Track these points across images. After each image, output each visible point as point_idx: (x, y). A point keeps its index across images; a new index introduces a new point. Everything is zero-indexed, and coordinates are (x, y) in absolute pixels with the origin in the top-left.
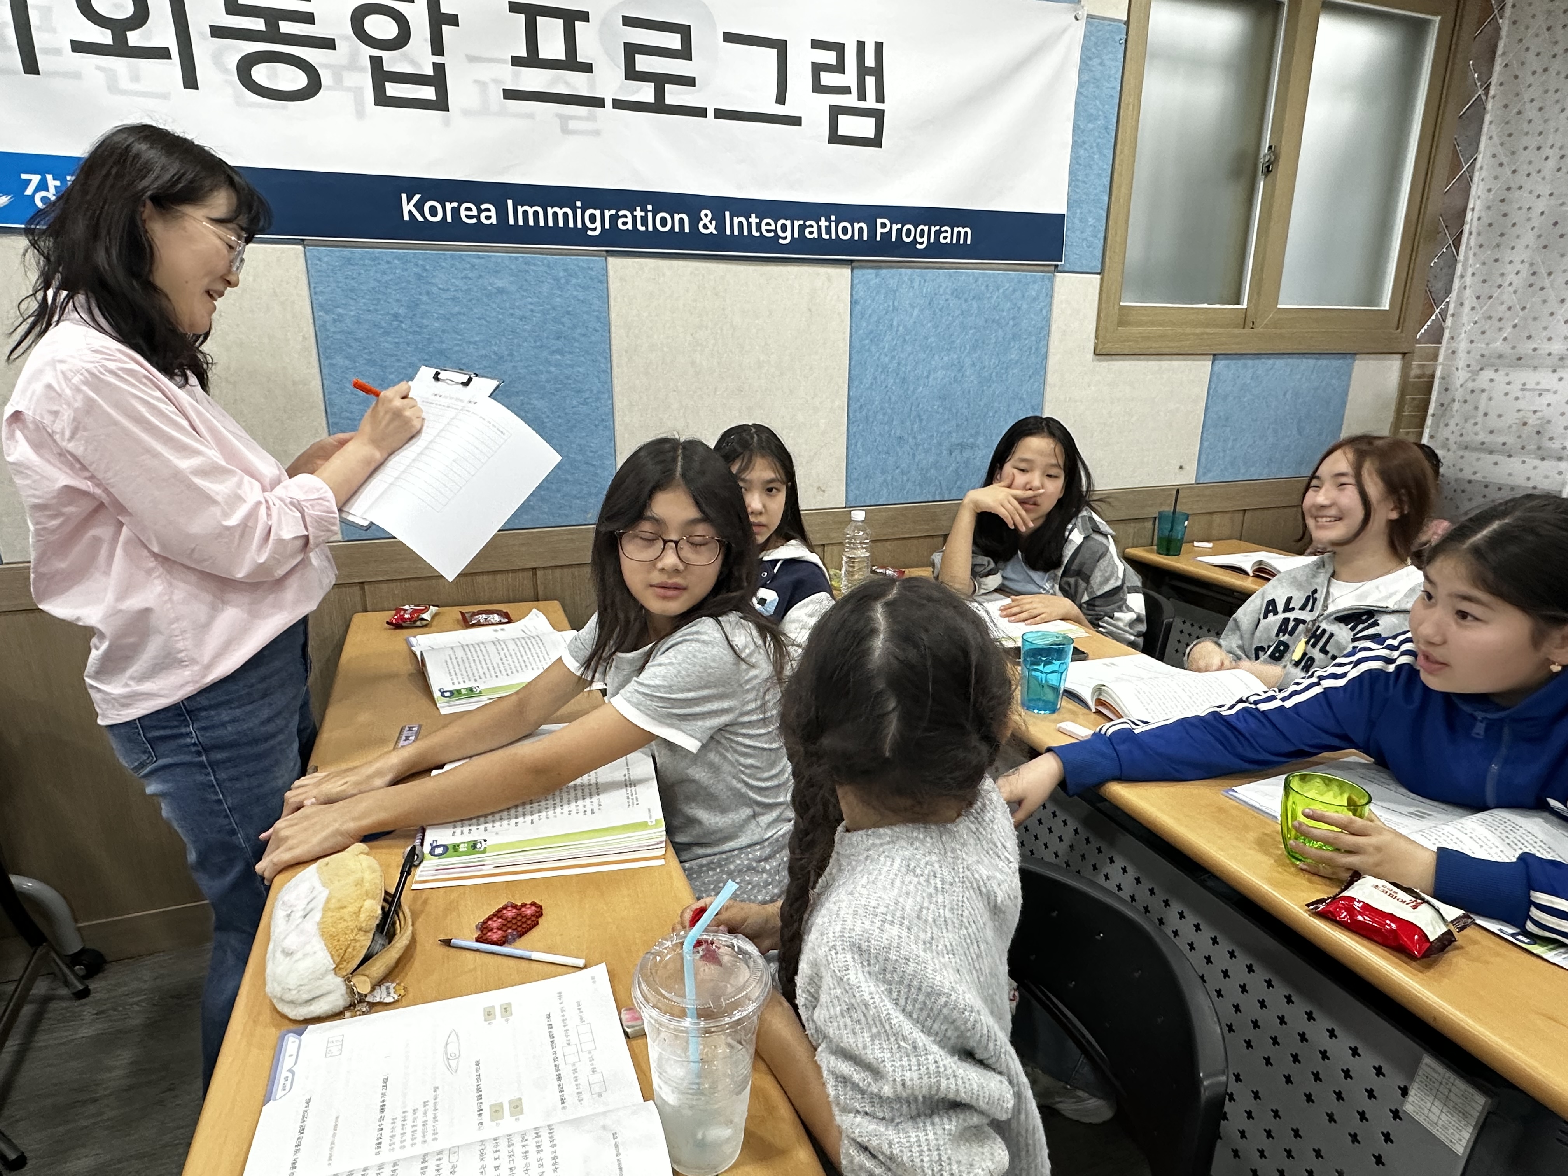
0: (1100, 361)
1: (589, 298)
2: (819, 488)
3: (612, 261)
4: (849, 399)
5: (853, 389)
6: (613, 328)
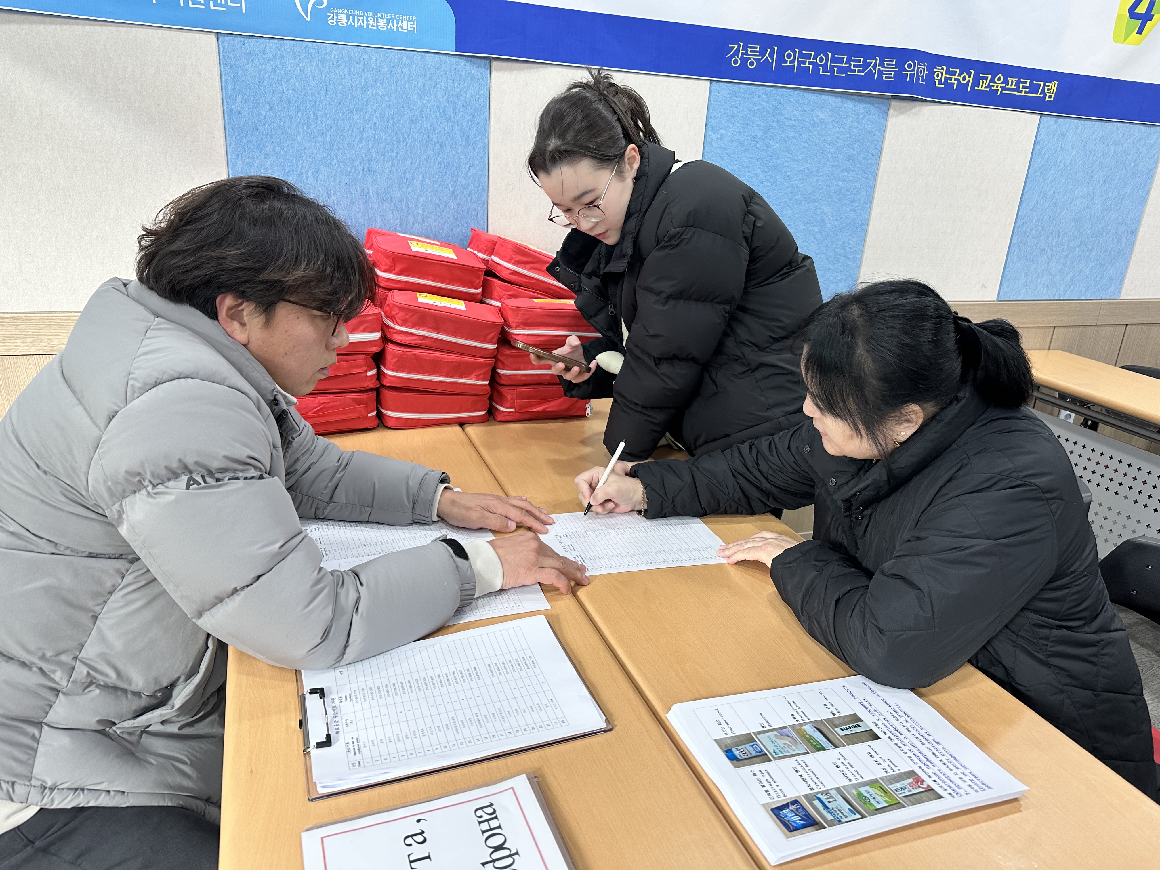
1: (874, 130)
2: (983, 285)
3: (894, 103)
4: (1017, 217)
5: (1021, 210)
6: (883, 154)
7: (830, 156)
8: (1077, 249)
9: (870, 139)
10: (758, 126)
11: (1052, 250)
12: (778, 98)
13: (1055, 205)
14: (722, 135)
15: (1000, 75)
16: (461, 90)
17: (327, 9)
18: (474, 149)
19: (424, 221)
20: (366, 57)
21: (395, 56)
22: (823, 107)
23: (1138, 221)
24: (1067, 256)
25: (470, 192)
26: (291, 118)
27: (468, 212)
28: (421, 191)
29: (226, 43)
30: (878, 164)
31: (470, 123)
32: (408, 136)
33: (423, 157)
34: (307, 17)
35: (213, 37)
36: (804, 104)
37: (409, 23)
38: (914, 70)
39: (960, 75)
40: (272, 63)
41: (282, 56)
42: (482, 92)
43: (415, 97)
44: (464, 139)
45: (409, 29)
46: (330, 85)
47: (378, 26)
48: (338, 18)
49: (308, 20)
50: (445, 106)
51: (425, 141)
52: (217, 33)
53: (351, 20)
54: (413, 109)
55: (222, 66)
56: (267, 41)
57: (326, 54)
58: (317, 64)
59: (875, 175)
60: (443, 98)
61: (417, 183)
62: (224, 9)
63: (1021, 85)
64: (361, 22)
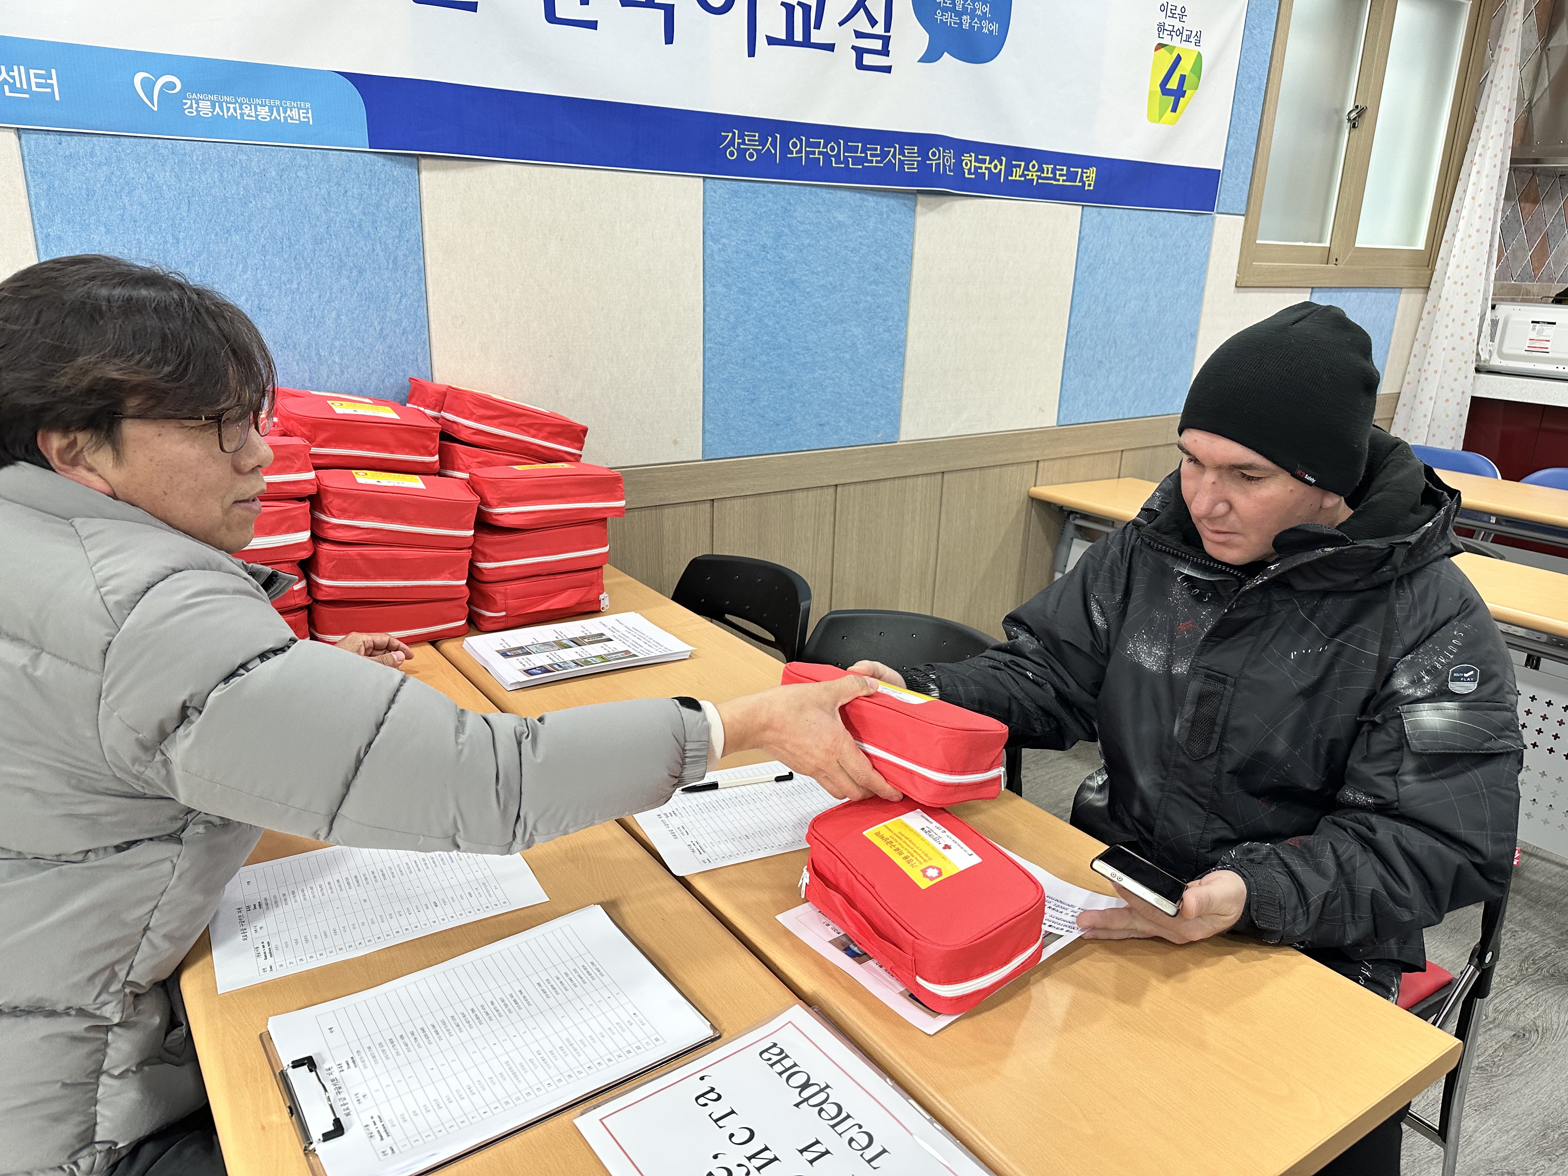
0: (1238, 292)
1: (902, 232)
2: (1040, 408)
3: (921, 198)
4: (1069, 326)
5: (1073, 317)
6: (915, 261)
7: (854, 266)
8: (1137, 359)
9: (898, 243)
10: (766, 232)
11: (1110, 362)
12: (787, 197)
13: (1108, 310)
14: (724, 245)
15: (1034, 162)
16: (381, 198)
17: (182, 94)
18: (405, 273)
19: (342, 372)
20: (244, 157)
21: (285, 156)
22: (840, 207)
23: (1196, 322)
24: (1127, 368)
25: (405, 329)
26: (139, 242)
27: (403, 357)
28: (336, 333)
29: (33, 143)
30: (910, 273)
31: (397, 241)
32: (312, 260)
33: (335, 288)
34: (153, 105)
35: (12, 136)
36: (818, 204)
37: (301, 111)
38: (939, 159)
39: (990, 163)
40: (105, 168)
41: (119, 159)
42: (410, 199)
43: (318, 210)
44: (391, 261)
45: (302, 119)
46: (193, 196)
47: (257, 116)
48: (198, 107)
49: (155, 109)
50: (361, 220)
51: (336, 267)
52: (18, 129)
53: (217, 109)
54: (316, 225)
55: (28, 174)
56: (95, 139)
57: (185, 154)
58: (172, 170)
59: (907, 285)
60: (357, 208)
61: (329, 323)
62: (27, 96)
63: (1058, 173)
64: (232, 110)
